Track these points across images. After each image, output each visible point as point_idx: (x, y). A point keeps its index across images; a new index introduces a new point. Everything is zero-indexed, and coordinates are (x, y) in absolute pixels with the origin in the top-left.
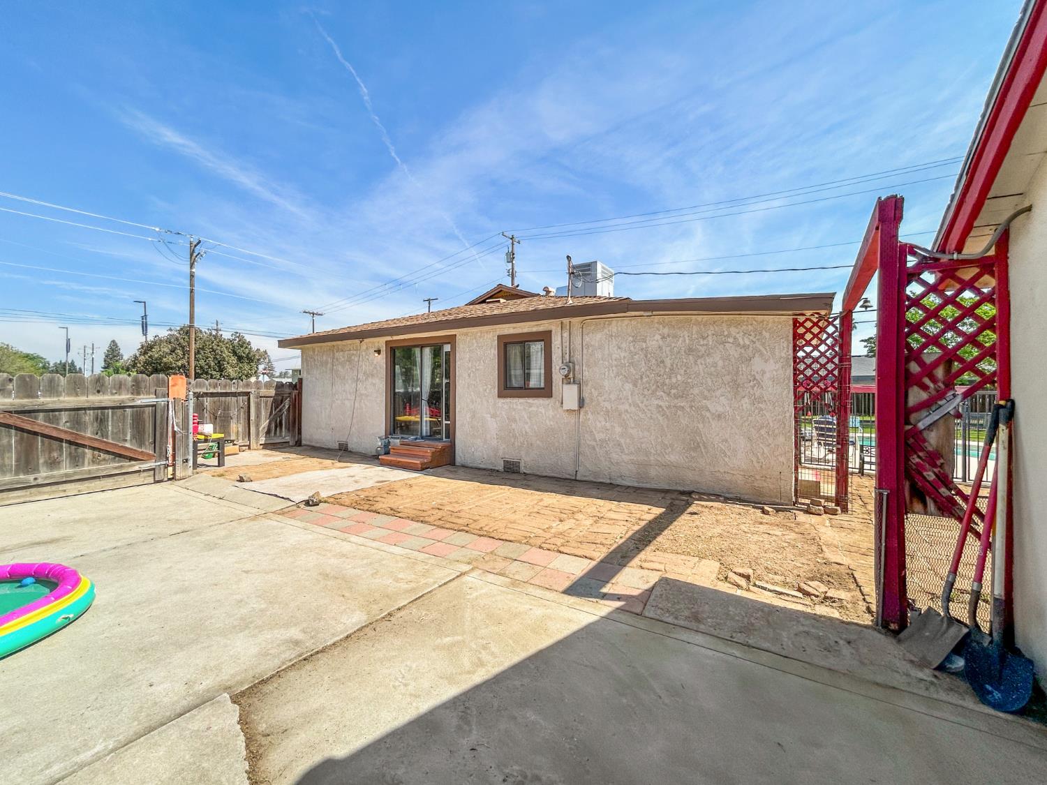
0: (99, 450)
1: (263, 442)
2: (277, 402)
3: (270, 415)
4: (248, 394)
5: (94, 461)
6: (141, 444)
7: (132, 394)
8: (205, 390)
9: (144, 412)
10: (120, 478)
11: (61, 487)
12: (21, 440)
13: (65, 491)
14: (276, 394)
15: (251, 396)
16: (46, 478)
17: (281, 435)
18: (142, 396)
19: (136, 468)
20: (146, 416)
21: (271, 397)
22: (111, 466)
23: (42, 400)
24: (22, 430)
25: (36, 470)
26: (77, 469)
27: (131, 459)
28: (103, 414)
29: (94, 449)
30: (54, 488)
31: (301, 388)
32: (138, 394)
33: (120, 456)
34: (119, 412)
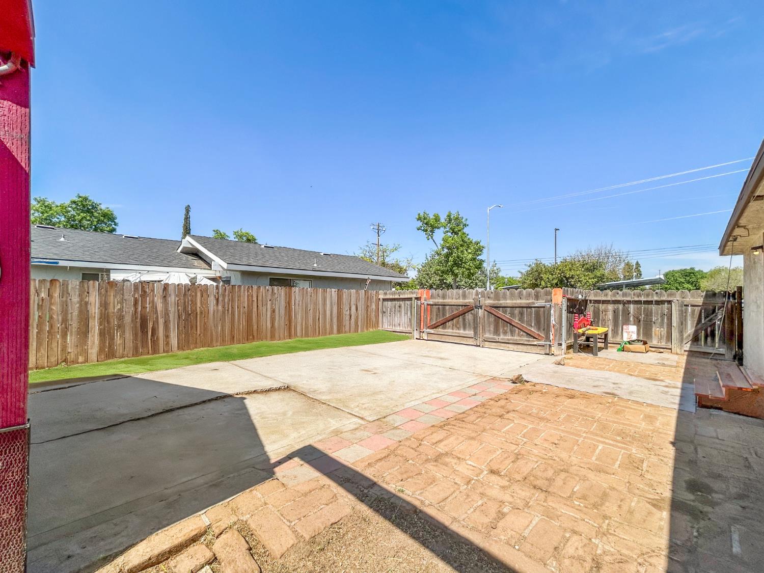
0: (521, 330)
1: (688, 349)
2: (708, 312)
3: (698, 324)
4: (670, 302)
5: (519, 335)
6: (539, 329)
7: (535, 300)
8: (629, 299)
9: (540, 311)
10: (529, 347)
11: (508, 345)
12: (495, 320)
13: (508, 347)
14: (703, 303)
15: (673, 304)
16: (502, 339)
17: (713, 346)
18: (539, 301)
19: (535, 343)
20: (541, 313)
21: (699, 306)
22: (525, 339)
23: (501, 302)
24: (496, 316)
25: (499, 335)
26: (512, 338)
27: (534, 338)
28: (522, 310)
29: (519, 329)
30: (505, 345)
31: (740, 298)
32: (538, 300)
33: (529, 335)
34: (529, 310)
